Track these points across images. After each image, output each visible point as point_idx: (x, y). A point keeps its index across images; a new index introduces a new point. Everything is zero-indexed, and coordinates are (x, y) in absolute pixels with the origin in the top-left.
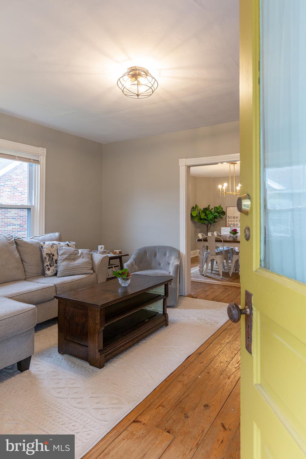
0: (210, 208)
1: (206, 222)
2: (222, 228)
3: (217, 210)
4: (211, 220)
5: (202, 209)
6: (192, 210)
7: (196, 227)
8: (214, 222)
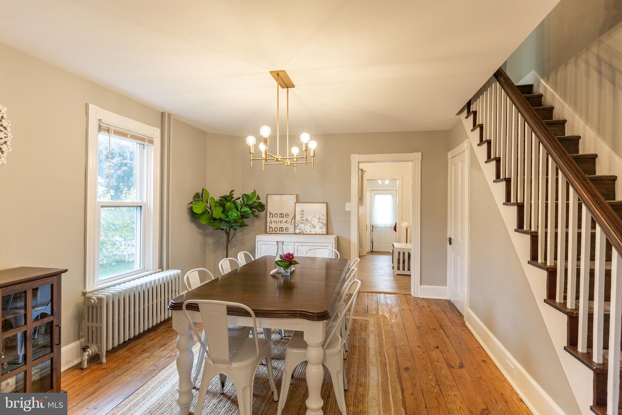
0: (235, 196)
1: (224, 226)
2: (259, 238)
3: (247, 201)
4: (235, 221)
5: (217, 198)
6: (194, 199)
7: (205, 235)
8: (243, 225)
